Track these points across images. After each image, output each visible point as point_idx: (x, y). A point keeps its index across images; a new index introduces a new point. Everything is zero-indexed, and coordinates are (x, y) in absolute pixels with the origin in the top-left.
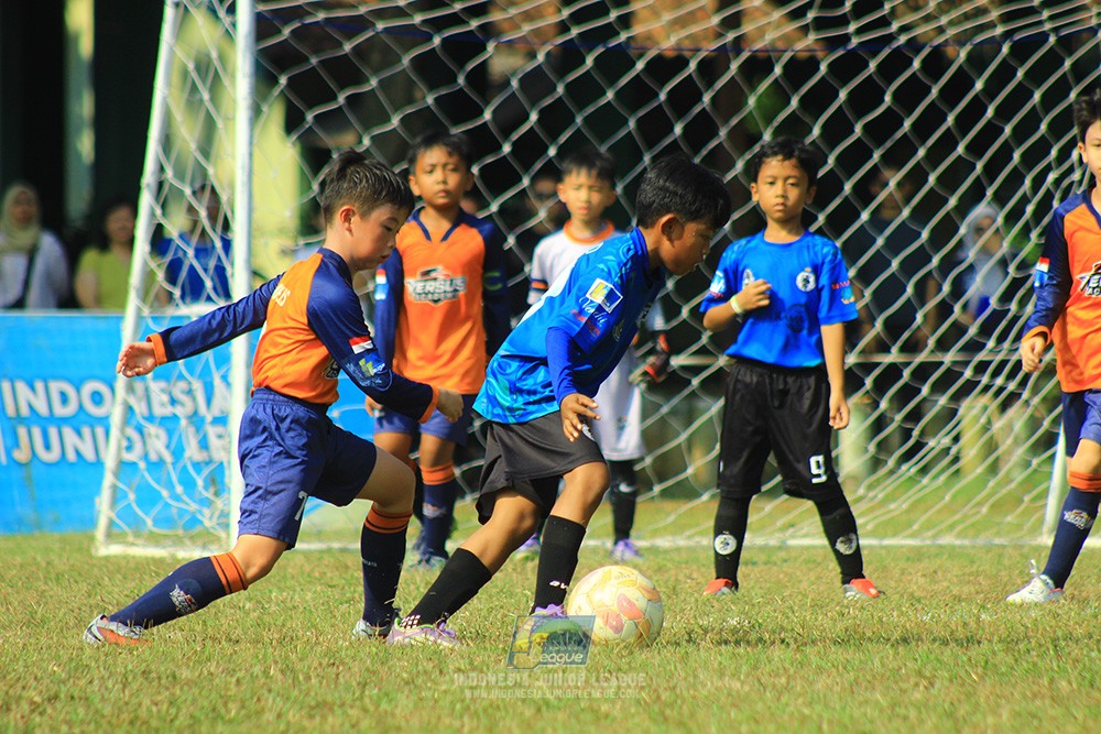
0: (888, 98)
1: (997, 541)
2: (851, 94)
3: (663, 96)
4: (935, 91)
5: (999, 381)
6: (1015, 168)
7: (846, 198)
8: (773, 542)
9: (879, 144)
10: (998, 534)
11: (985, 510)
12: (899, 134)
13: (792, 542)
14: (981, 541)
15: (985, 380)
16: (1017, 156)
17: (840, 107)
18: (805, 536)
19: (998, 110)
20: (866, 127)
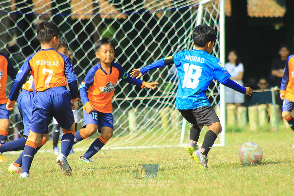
0: (134, 27)
1: (168, 146)
2: (123, 26)
3: (72, 28)
4: (146, 24)
5: (167, 103)
6: (169, 45)
7: (123, 54)
8: (107, 149)
9: (132, 39)
10: (169, 144)
11: (164, 138)
12: (137, 37)
13: (112, 148)
14: (164, 146)
15: (163, 102)
16: (169, 41)
17: (121, 29)
18: (116, 146)
19: (164, 29)
20: (128, 35)
